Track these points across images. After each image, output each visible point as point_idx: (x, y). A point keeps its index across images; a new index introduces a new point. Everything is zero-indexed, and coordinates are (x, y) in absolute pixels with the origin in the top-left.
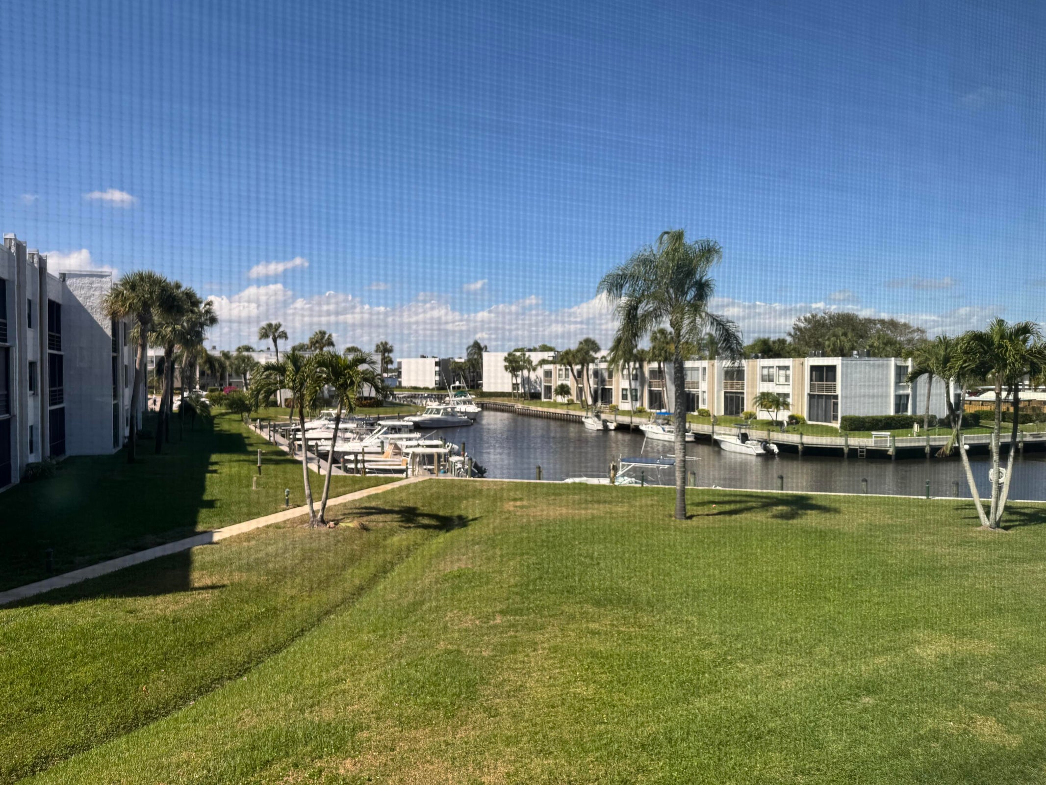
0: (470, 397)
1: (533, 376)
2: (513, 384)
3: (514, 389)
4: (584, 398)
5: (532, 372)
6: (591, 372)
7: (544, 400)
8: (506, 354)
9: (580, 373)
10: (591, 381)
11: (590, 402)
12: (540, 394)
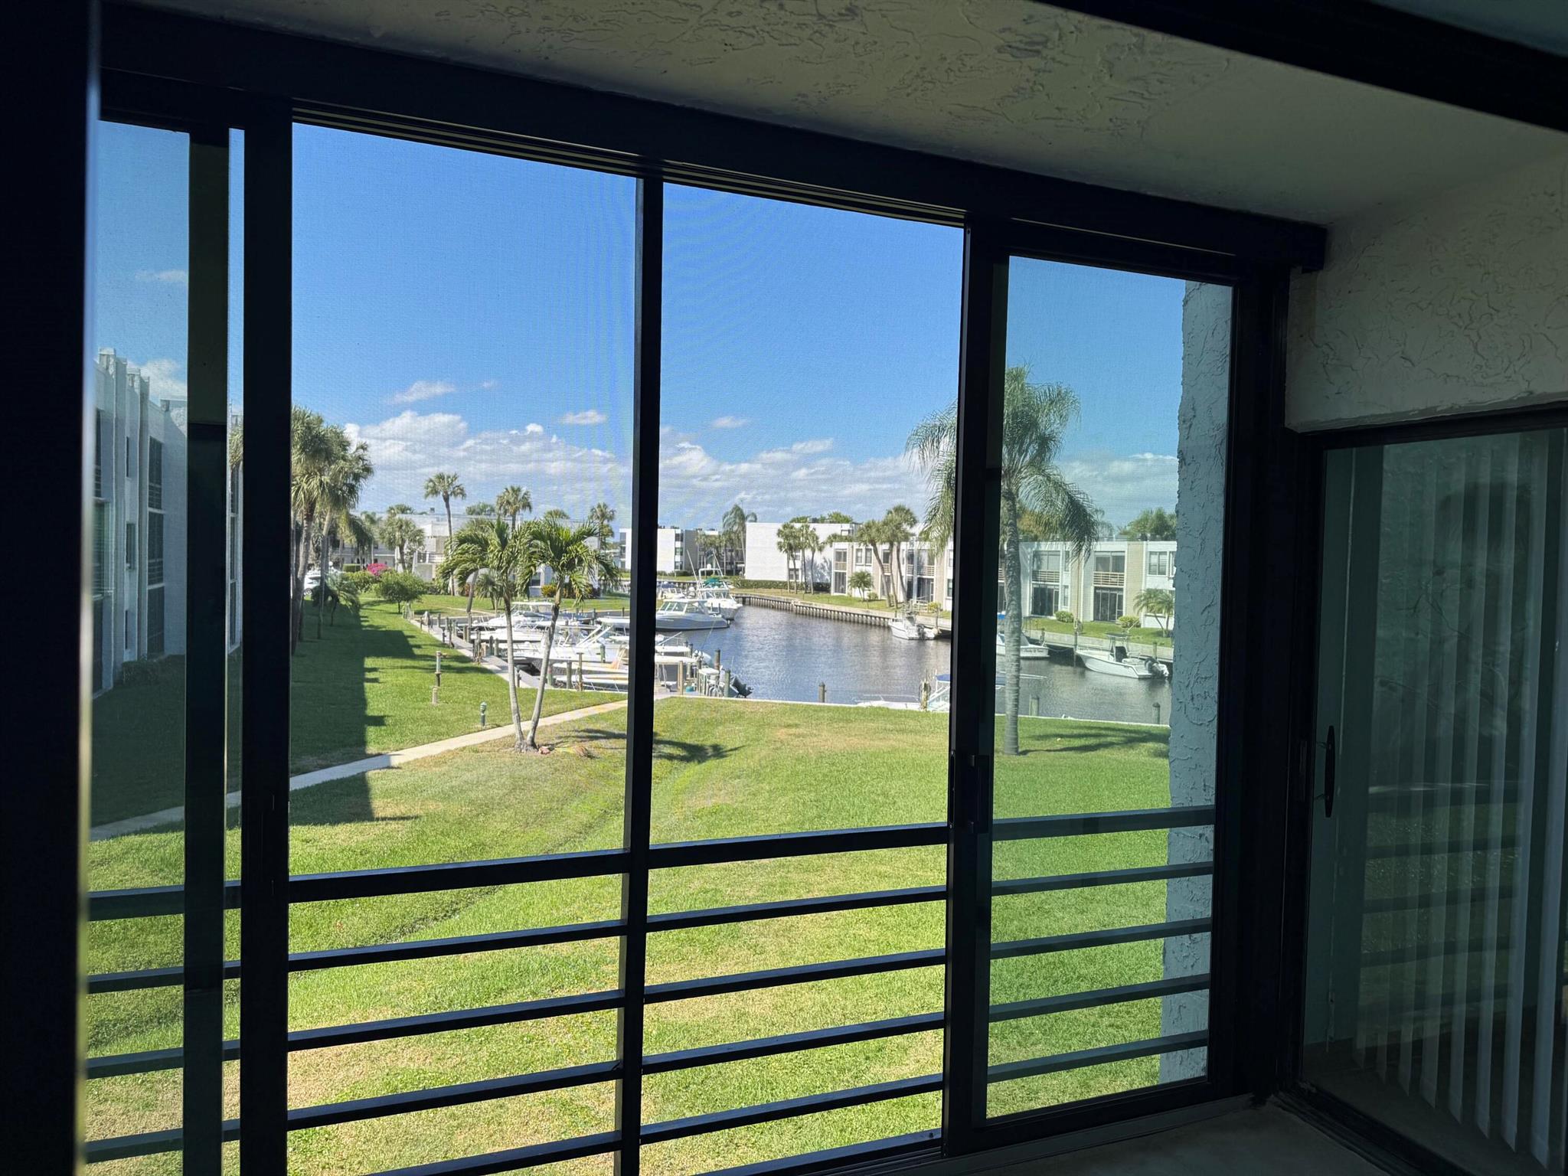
0: (726, 588)
1: (819, 559)
2: (790, 570)
3: (790, 576)
4: (892, 593)
5: (817, 553)
6: (903, 555)
7: (833, 593)
8: (780, 526)
9: (887, 556)
10: (903, 568)
11: (901, 597)
12: (829, 585)
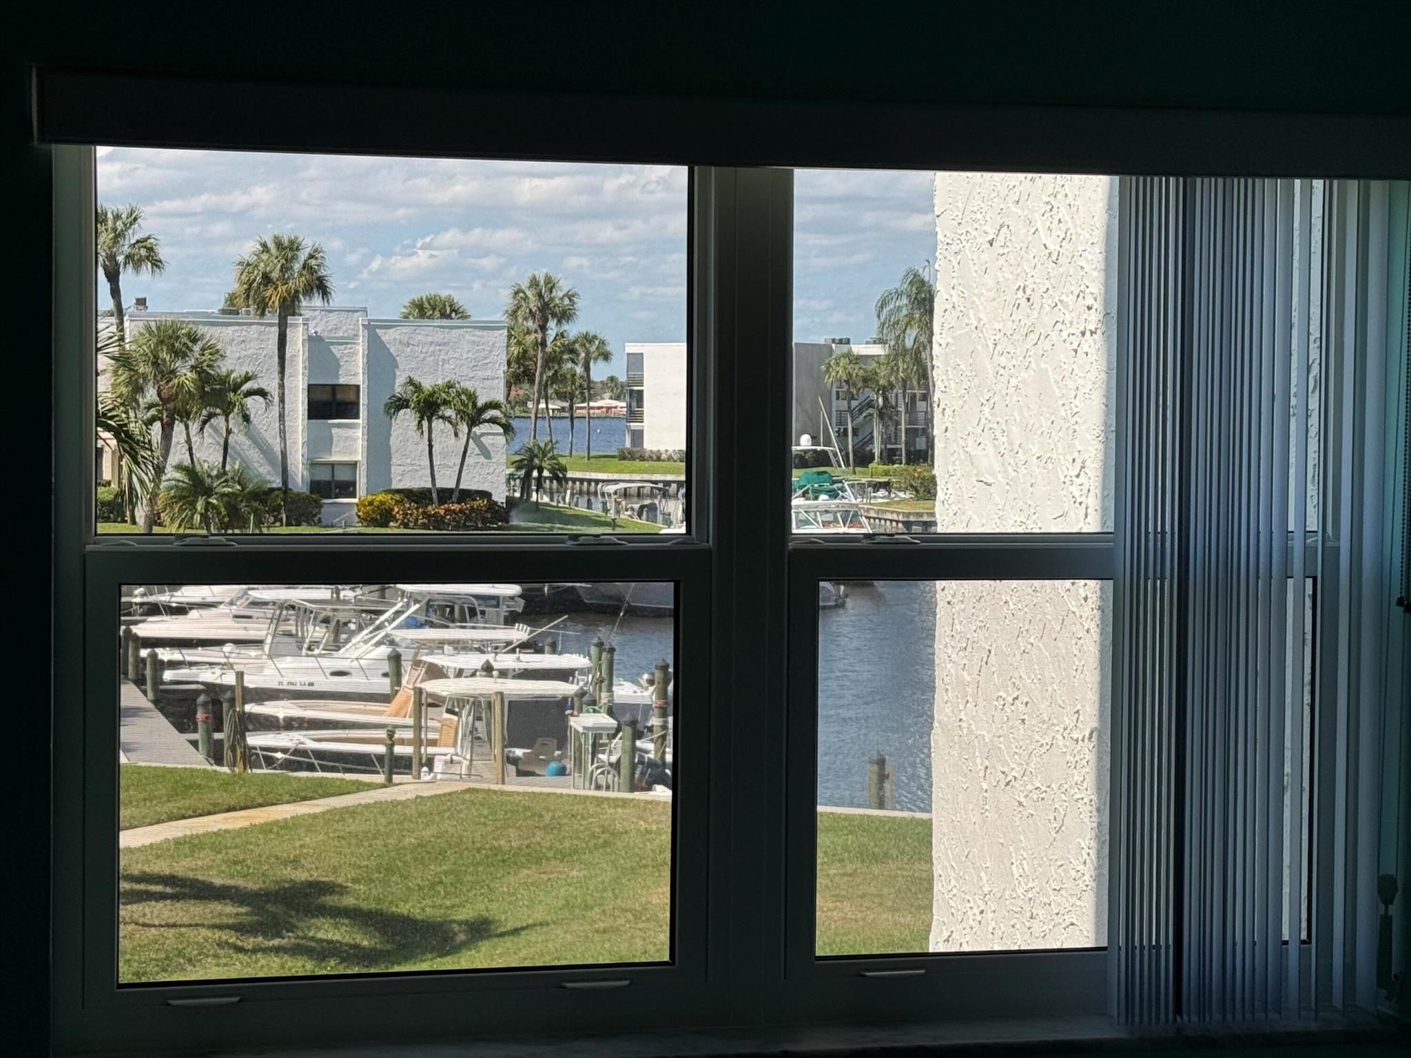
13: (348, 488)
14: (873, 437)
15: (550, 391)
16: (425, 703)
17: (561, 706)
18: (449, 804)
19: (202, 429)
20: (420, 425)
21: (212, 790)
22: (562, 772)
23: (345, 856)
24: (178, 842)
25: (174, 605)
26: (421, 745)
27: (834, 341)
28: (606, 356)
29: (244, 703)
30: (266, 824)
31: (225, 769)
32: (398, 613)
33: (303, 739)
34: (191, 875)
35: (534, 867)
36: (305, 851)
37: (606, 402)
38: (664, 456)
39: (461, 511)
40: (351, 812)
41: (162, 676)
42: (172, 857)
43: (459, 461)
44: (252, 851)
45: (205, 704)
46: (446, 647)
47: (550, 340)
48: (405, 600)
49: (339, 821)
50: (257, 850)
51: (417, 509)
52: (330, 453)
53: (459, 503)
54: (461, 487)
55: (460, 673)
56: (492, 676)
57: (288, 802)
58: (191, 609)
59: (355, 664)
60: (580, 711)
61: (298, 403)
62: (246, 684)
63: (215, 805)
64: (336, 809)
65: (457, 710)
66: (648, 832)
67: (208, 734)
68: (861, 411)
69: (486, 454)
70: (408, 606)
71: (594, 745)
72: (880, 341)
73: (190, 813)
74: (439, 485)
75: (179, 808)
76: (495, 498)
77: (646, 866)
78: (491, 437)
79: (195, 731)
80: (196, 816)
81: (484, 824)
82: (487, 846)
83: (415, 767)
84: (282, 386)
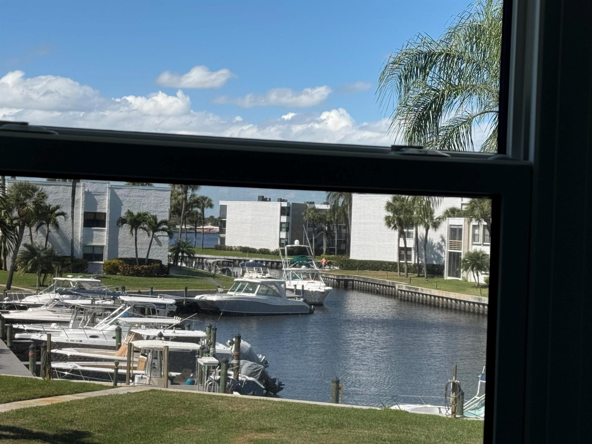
0: (317, 268)
1: (432, 236)
2: (400, 249)
3: (400, 257)
5: (431, 231)
7: (447, 277)
12: (442, 267)
13: (100, 257)
14: (323, 243)
15: (187, 219)
16: (132, 350)
17: (193, 354)
18: (143, 396)
19: (37, 230)
20: (131, 231)
21: (34, 387)
22: (193, 383)
23: (95, 420)
24: (18, 411)
25: (21, 305)
26: (130, 370)
27: (308, 203)
28: (211, 206)
29: (51, 349)
30: (58, 404)
31: (41, 378)
32: (121, 310)
33: (76, 365)
34: (23, 427)
35: (182, 427)
36: (76, 417)
37: (209, 226)
38: (234, 249)
39: (148, 268)
40: (98, 399)
41: (14, 337)
42: (14, 418)
43: (148, 247)
44: (51, 416)
45: (33, 349)
46: (142, 326)
47: (188, 198)
48: (124, 305)
49: (92, 403)
50: (54, 416)
51: (129, 267)
52: (92, 241)
53: (148, 265)
54: (149, 258)
55: (148, 338)
56: (161, 340)
57: (69, 394)
58: (29, 307)
59: (101, 332)
60: (202, 356)
61: (80, 220)
62: (52, 341)
63: (35, 395)
64: (90, 398)
65: (146, 354)
66: (233, 411)
67: (34, 361)
68: (318, 232)
69: (159, 243)
70: (125, 307)
71: (208, 371)
72: (327, 203)
73: (24, 398)
74: (139, 257)
75: (19, 396)
76: (163, 263)
77: (233, 427)
78: (162, 237)
79: (28, 360)
80: (27, 400)
81: (159, 406)
82: (160, 416)
83: (127, 379)
84: (73, 212)
